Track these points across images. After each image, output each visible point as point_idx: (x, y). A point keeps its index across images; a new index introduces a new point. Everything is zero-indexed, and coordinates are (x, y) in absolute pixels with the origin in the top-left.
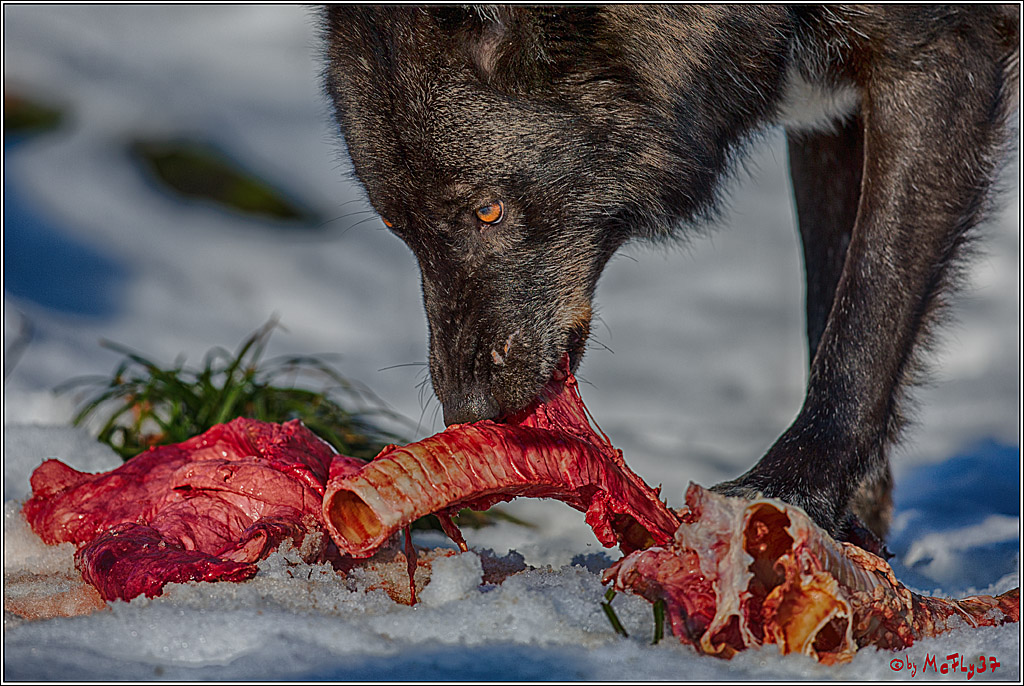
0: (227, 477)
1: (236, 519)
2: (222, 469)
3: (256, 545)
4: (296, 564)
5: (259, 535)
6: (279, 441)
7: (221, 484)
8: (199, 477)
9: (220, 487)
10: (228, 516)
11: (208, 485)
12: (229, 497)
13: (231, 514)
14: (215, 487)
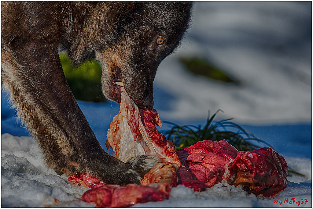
0: (203, 158)
1: (207, 171)
2: (202, 156)
3: (213, 180)
4: (226, 186)
5: (214, 177)
6: (220, 148)
7: (201, 161)
8: (194, 158)
9: (201, 162)
10: (205, 170)
11: (197, 161)
12: (204, 164)
13: (206, 170)
14: (199, 161)
